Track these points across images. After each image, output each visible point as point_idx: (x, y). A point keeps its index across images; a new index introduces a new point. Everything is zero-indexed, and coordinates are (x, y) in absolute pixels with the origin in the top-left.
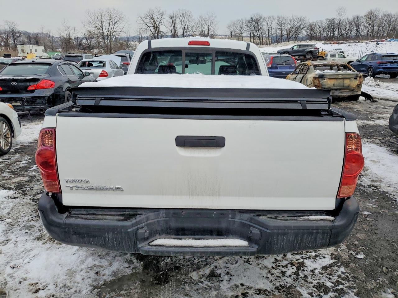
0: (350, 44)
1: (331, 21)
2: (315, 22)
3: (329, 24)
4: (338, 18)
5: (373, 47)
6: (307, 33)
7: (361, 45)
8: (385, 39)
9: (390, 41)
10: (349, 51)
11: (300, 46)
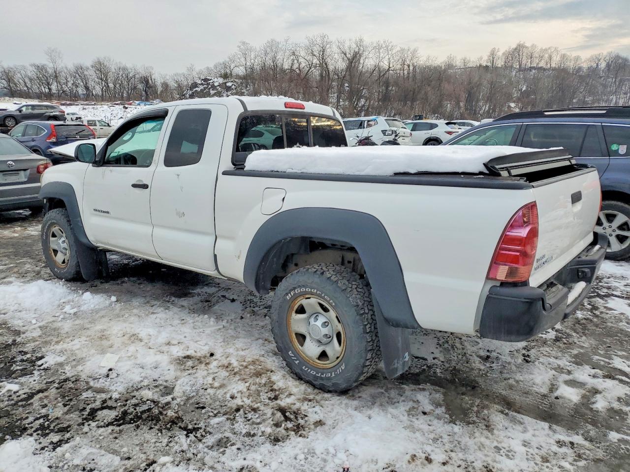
0: (85, 107)
1: (41, 69)
2: (12, 67)
3: (38, 73)
4: (51, 65)
5: (120, 112)
6: (3, 85)
7: (102, 109)
8: (131, 102)
9: (139, 104)
10: (87, 116)
11: (33, 107)
